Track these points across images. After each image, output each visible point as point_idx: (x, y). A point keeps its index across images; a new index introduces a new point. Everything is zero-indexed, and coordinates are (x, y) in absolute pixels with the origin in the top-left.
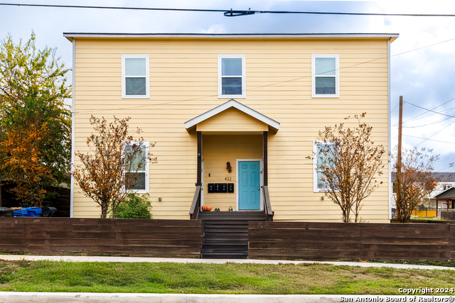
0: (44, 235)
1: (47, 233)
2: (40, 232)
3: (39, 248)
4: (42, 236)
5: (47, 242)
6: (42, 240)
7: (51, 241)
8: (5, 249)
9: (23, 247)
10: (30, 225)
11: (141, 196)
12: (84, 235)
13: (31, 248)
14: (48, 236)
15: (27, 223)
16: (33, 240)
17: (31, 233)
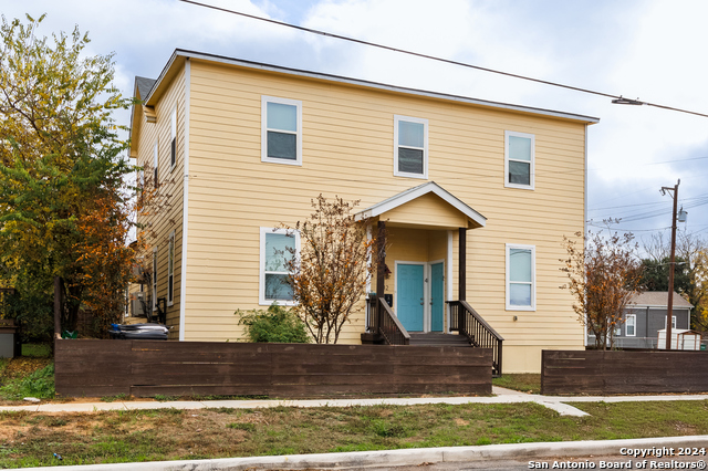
0: (299, 369)
1: (304, 366)
2: (293, 366)
3: (291, 388)
4: (296, 372)
5: (302, 379)
6: (296, 378)
7: (308, 378)
8: (241, 392)
9: (269, 387)
10: (281, 354)
11: (287, 309)
12: (353, 369)
13: (279, 388)
14: (304, 372)
15: (276, 351)
16: (282, 378)
17: (281, 367)
